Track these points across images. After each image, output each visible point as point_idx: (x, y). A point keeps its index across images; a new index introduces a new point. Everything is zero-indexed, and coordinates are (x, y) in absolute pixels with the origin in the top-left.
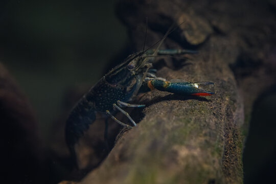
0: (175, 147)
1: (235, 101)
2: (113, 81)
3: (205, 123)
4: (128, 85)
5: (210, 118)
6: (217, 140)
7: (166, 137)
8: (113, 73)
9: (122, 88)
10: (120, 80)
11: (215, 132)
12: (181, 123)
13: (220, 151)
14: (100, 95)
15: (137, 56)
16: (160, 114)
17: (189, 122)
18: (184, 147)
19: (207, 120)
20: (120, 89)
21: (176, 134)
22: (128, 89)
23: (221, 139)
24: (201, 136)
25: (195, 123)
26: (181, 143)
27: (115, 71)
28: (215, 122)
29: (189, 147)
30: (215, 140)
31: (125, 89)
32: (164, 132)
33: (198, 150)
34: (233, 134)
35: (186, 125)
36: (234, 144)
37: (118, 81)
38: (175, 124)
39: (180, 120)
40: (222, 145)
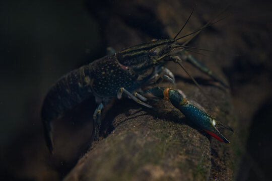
0: (148, 167)
1: (227, 113)
2: (125, 63)
3: (186, 138)
4: (142, 74)
5: (194, 132)
6: (202, 159)
7: (137, 155)
8: (128, 52)
9: (133, 75)
10: (135, 64)
11: (198, 149)
12: (157, 139)
13: (206, 173)
14: (103, 73)
15: (164, 43)
16: (132, 127)
17: (167, 137)
18: (158, 167)
19: (189, 135)
20: (131, 74)
21: (150, 151)
22: (140, 78)
23: (206, 159)
24: (181, 154)
25: (174, 138)
26: (156, 163)
27: (131, 52)
28: (200, 137)
29: (165, 167)
30: (198, 160)
31: (137, 76)
32: (135, 149)
33: (177, 170)
34: (224, 153)
35: (163, 140)
36: (225, 165)
37: (132, 64)
38: (149, 139)
39: (157, 135)
40: (207, 165)
